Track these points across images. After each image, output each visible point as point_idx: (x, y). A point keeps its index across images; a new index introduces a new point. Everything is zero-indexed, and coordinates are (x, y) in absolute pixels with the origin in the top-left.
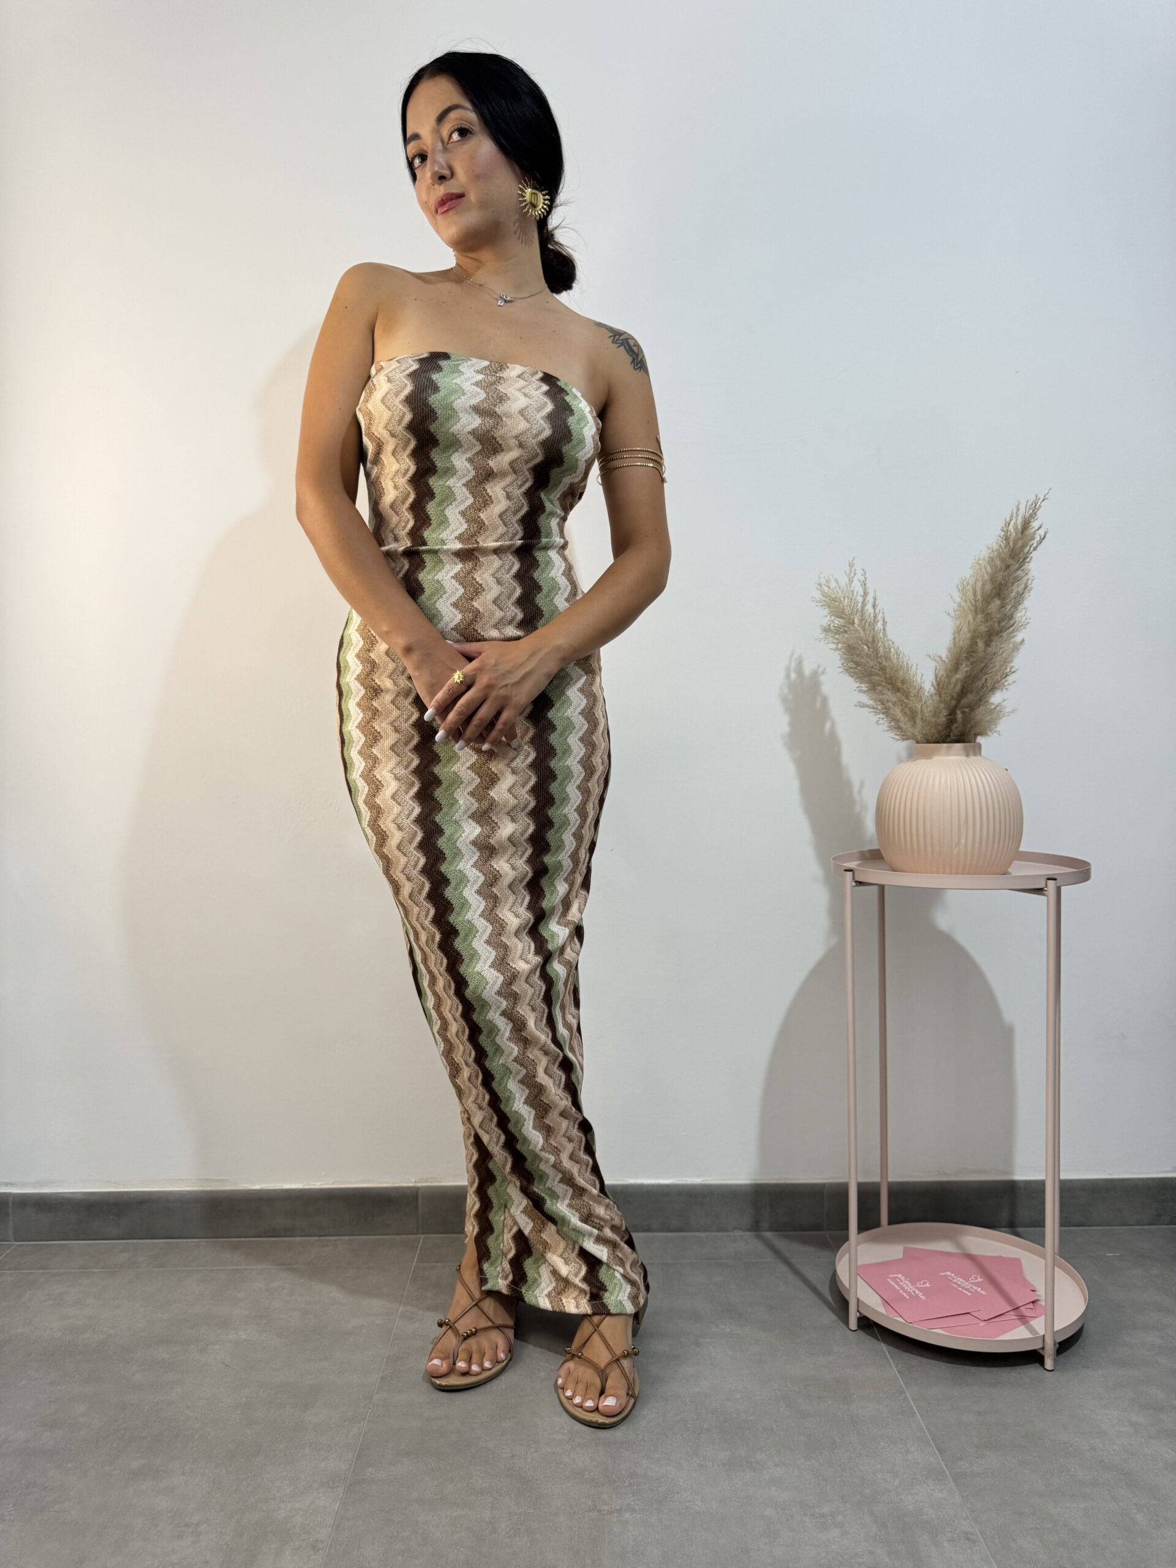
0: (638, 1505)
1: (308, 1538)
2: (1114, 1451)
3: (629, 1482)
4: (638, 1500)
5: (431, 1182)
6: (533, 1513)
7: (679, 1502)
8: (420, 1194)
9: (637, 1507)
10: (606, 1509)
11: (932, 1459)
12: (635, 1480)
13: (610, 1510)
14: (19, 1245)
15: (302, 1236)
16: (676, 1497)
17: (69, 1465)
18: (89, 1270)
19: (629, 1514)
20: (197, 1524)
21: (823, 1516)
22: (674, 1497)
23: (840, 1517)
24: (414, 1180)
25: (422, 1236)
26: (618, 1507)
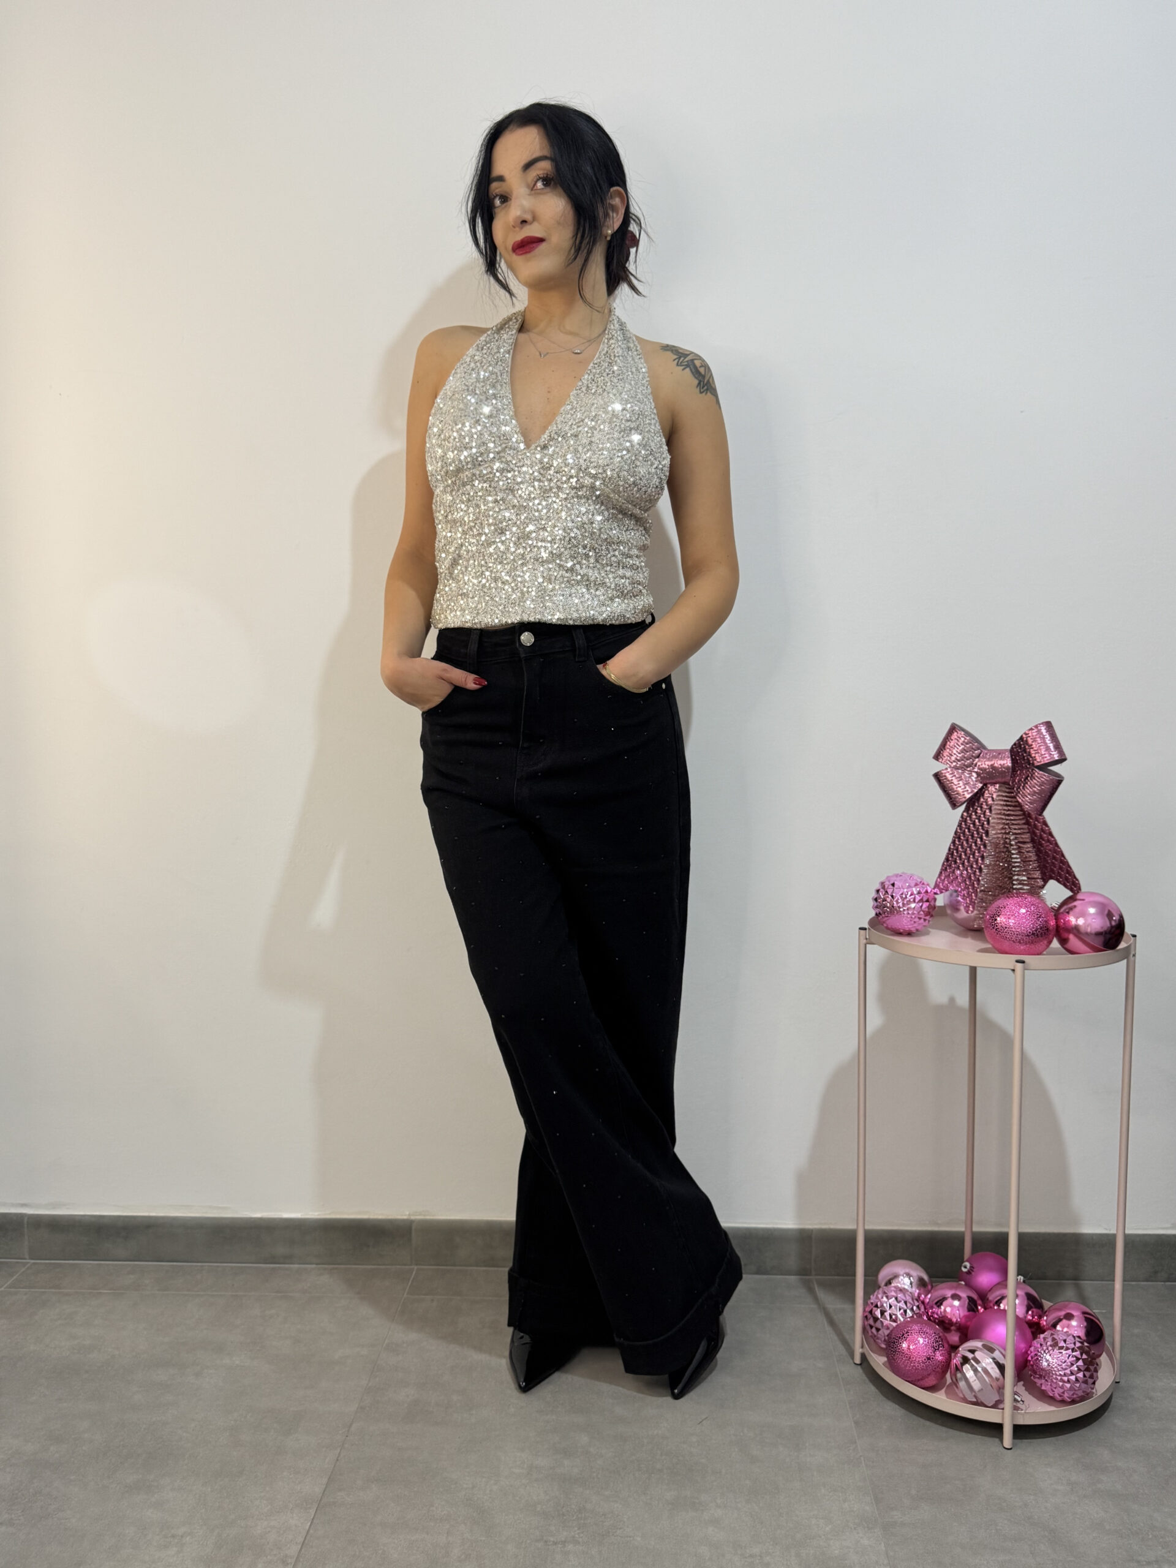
0: (582, 1537)
1: (280, 1553)
2: (1046, 1508)
3: (577, 1516)
4: (583, 1533)
5: (424, 1216)
6: (484, 1540)
7: (622, 1537)
8: (413, 1228)
9: (580, 1540)
10: (552, 1539)
11: (867, 1508)
12: (583, 1515)
13: (555, 1541)
14: (34, 1264)
15: (300, 1264)
16: (618, 1531)
17: (72, 1478)
18: (99, 1291)
19: (572, 1545)
20: (182, 1536)
21: (751, 1556)
22: (616, 1532)
23: (768, 1558)
24: (407, 1213)
25: (416, 1267)
26: (563, 1539)
